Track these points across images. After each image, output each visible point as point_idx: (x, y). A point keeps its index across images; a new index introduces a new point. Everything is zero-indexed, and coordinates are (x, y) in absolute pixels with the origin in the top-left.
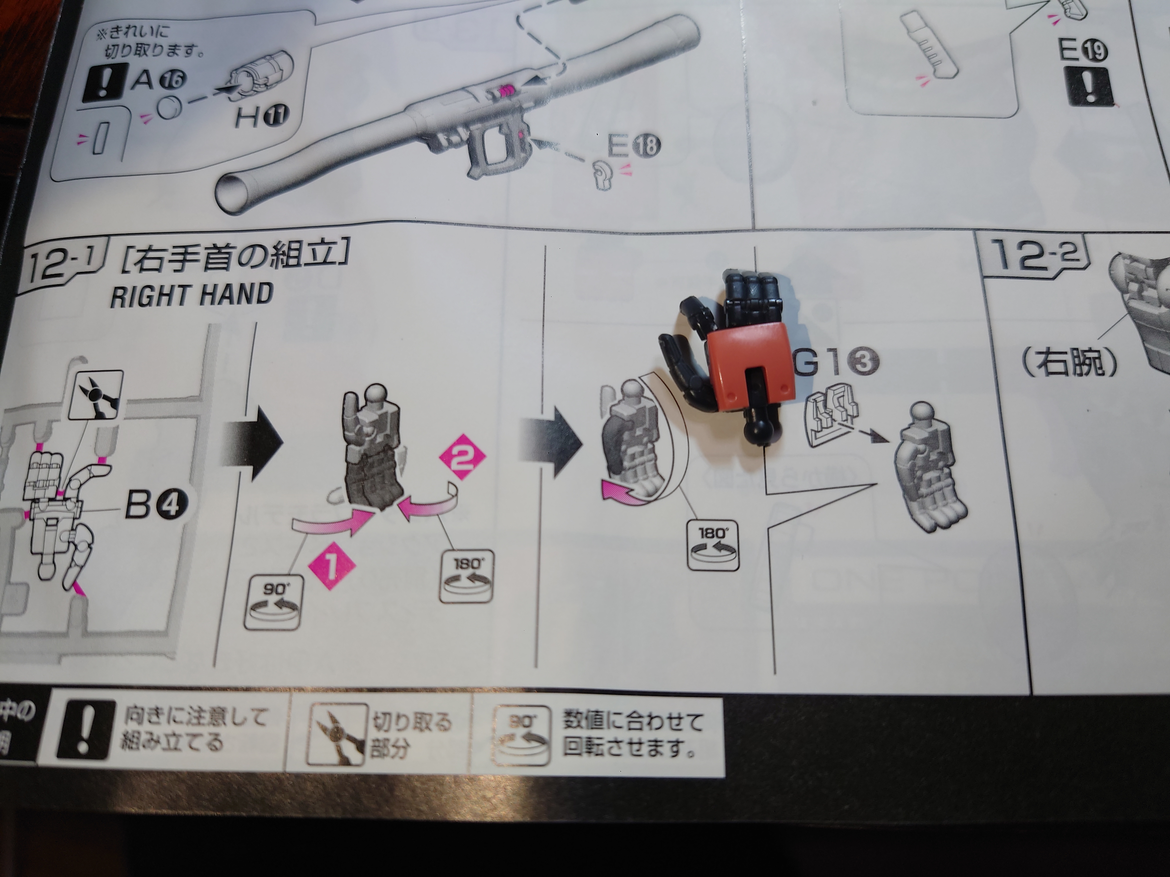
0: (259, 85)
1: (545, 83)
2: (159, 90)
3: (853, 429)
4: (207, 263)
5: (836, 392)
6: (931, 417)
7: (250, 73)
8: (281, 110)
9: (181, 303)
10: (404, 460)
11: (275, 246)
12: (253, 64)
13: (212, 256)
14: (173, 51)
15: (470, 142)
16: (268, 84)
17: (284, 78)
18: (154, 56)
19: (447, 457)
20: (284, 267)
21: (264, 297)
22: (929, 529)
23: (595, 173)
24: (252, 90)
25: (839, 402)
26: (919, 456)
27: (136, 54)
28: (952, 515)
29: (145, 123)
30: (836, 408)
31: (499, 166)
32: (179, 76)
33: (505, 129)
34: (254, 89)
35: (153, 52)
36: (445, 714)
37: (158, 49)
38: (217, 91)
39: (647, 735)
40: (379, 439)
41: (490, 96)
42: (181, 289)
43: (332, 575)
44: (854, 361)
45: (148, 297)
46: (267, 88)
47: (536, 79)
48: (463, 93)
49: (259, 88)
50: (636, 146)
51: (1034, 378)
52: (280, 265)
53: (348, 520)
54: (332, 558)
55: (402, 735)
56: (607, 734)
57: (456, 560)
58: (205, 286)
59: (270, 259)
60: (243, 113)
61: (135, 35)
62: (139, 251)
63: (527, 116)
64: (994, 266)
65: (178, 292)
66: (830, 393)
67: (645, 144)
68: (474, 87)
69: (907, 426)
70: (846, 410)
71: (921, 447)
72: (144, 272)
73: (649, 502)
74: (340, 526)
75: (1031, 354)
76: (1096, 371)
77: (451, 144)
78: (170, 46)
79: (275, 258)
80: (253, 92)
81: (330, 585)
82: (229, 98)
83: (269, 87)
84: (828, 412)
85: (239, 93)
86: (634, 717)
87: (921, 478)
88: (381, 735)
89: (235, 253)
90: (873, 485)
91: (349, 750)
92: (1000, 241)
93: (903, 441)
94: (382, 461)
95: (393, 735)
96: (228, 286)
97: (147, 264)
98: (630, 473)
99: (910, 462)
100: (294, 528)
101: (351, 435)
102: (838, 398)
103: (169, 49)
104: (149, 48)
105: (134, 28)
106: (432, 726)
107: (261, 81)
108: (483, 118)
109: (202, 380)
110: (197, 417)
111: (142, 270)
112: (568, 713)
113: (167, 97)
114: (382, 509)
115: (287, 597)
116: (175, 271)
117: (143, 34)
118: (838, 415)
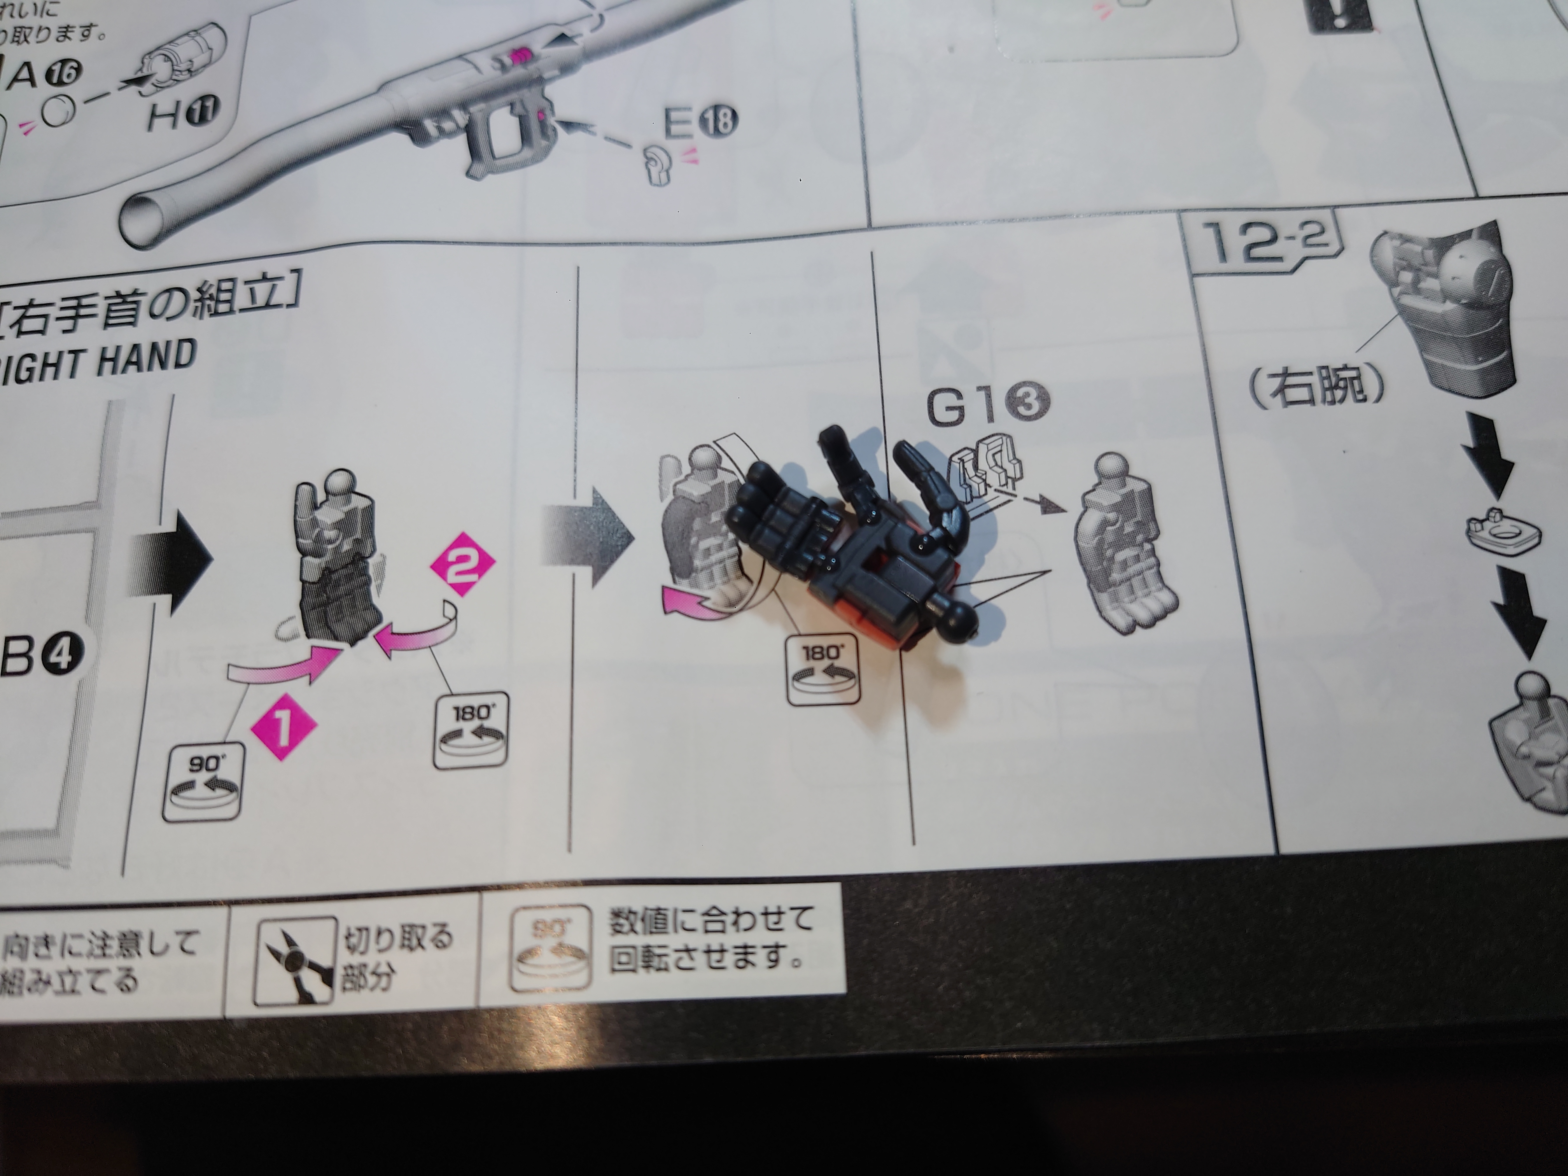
0: (180, 71)
1: (575, 43)
2: (44, 88)
3: (1015, 496)
4: (108, 317)
5: (991, 446)
6: (1124, 473)
7: (168, 57)
8: (210, 103)
9: (72, 375)
10: (381, 574)
11: (199, 288)
12: (172, 44)
13: (114, 308)
14: (64, 34)
15: (469, 130)
16: (192, 70)
17: (213, 60)
18: (38, 42)
19: (440, 566)
20: (211, 315)
21: (184, 360)
22: (1125, 629)
23: (647, 164)
24: (171, 79)
25: (995, 460)
26: (1109, 528)
27: (13, 41)
28: (1156, 608)
29: (26, 134)
30: (990, 468)
31: (511, 160)
32: (72, 67)
33: (518, 109)
34: (174, 77)
35: (37, 37)
36: (444, 925)
37: (44, 33)
38: (124, 84)
39: (732, 939)
40: (346, 547)
41: (497, 65)
42: (72, 356)
43: (284, 741)
44: (1013, 402)
45: (29, 369)
46: (191, 75)
47: (562, 38)
48: (459, 63)
49: (181, 76)
50: (703, 121)
51: (1266, 411)
52: (206, 314)
53: (305, 661)
54: (284, 716)
55: (384, 958)
56: (674, 940)
57: (457, 709)
58: (104, 349)
59: (192, 305)
60: (159, 111)
61: (12, 16)
62: (16, 308)
63: (550, 90)
64: (1207, 257)
65: (67, 359)
66: (982, 448)
67: (716, 119)
68: (475, 54)
69: (1091, 488)
70: (1005, 471)
71: (1112, 516)
72: (23, 337)
73: (731, 614)
74: (294, 670)
75: (1262, 378)
76: (1355, 397)
77: (442, 132)
78: (60, 28)
79: (199, 304)
80: (172, 81)
81: (281, 754)
82: (140, 92)
83: (193, 74)
84: (980, 475)
85: (153, 84)
86: (713, 914)
87: (1112, 559)
88: (356, 959)
89: (145, 302)
90: (1044, 573)
91: (312, 981)
92: (1215, 226)
93: (1086, 509)
94: (349, 578)
95: (372, 959)
96: (136, 347)
97: (27, 325)
98: (702, 577)
99: (1097, 538)
100: (230, 677)
101: (306, 542)
102: (994, 455)
103: (59, 32)
104: (31, 32)
105: (11, 7)
106: (426, 942)
107: (183, 67)
108: (488, 95)
109: (100, 479)
110: (93, 531)
111: (20, 333)
112: (617, 914)
113: (55, 97)
114: (353, 644)
115: (222, 774)
116: (65, 331)
117: (23, 14)
118: (993, 479)
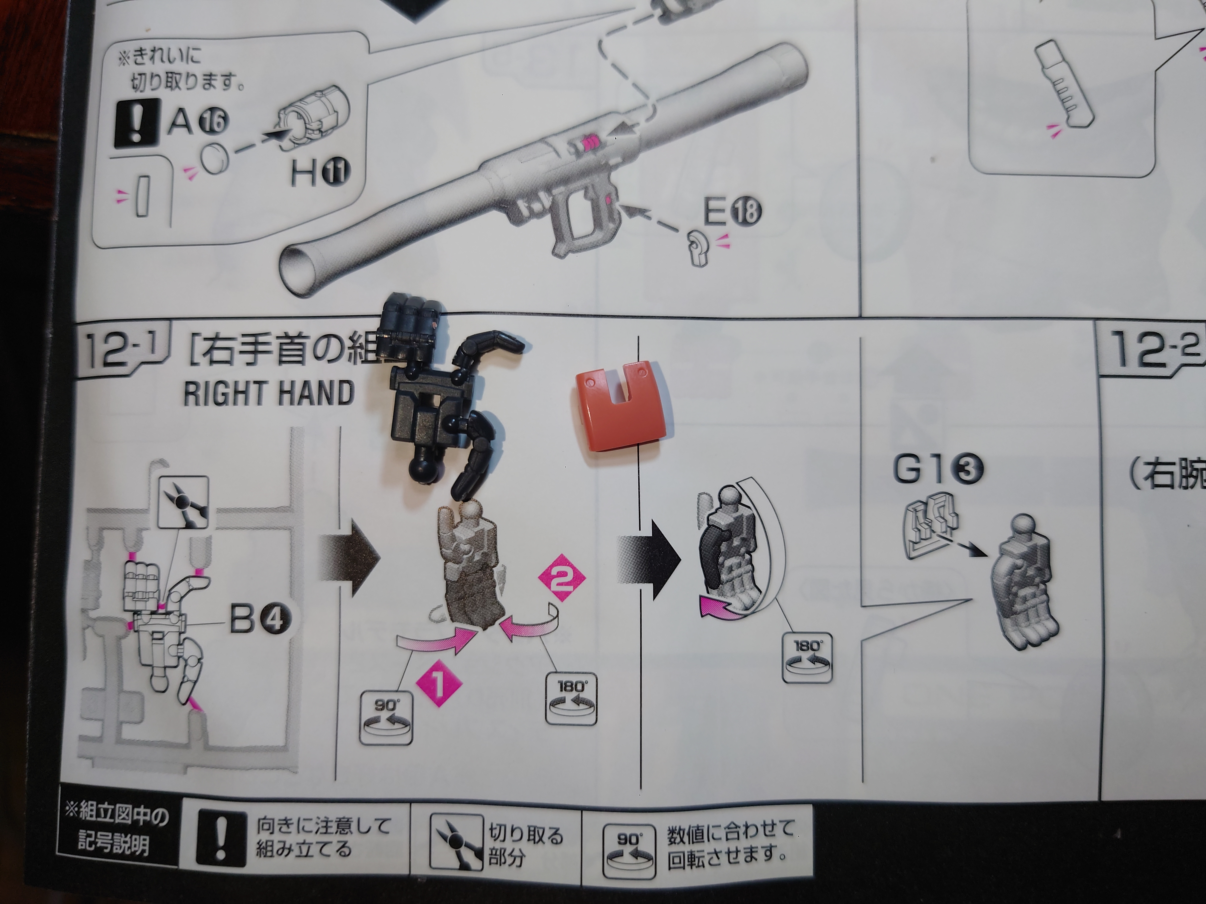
0: (313, 130)
1: (634, 132)
2: (200, 137)
3: (951, 541)
4: (281, 355)
5: (937, 501)
6: (1032, 531)
7: (301, 115)
8: (341, 165)
9: (259, 403)
10: (503, 580)
11: (350, 337)
12: (302, 102)
13: (285, 347)
14: (208, 82)
15: (553, 210)
16: (323, 130)
17: (339, 124)
18: (188, 89)
19: (546, 578)
20: (363, 362)
21: (345, 398)
22: (1020, 646)
23: (690, 246)
24: (305, 137)
25: (939, 513)
26: (1016, 571)
27: (167, 86)
28: (1043, 632)
29: (191, 178)
30: (935, 518)
31: (586, 241)
32: (220, 116)
33: (591, 193)
34: (308, 135)
35: (187, 84)
36: (558, 830)
37: (192, 80)
38: (266, 137)
39: (744, 844)
40: (477, 558)
41: (572, 150)
42: (257, 385)
43: (440, 693)
44: (959, 468)
45: (223, 394)
46: (322, 135)
47: (623, 128)
48: (541, 146)
49: (313, 134)
50: (735, 212)
51: (1139, 490)
52: (359, 361)
53: (451, 638)
54: (438, 676)
55: (517, 846)
56: (708, 847)
57: (561, 683)
58: (281, 383)
59: (347, 352)
60: (299, 167)
61: (162, 61)
62: (206, 339)
63: (616, 176)
64: (1112, 365)
65: (253, 388)
66: (931, 502)
67: (745, 210)
68: (554, 138)
69: (1006, 540)
70: (946, 521)
71: (1019, 562)
72: (215, 366)
73: (746, 616)
74: (444, 644)
75: (1140, 464)
76: (1202, 484)
77: (533, 214)
78: (205, 75)
79: (352, 351)
80: (306, 139)
81: (439, 703)
82: (280, 146)
83: (324, 134)
84: (927, 522)
85: (290, 140)
86: (732, 828)
87: (1016, 595)
88: (498, 845)
89: (309, 344)
90: (967, 601)
91: (468, 856)
92: (1120, 333)
93: (1002, 554)
94: (480, 580)
95: (508, 845)
96: (306, 384)
97: (218, 355)
98: (727, 587)
99: (1007, 578)
100: (398, 645)
101: (448, 552)
102: (939, 508)
103: (205, 79)
104: (180, 78)
105: (160, 51)
106: (545, 838)
107: (315, 126)
108: (565, 180)
109: (291, 489)
110: (290, 529)
111: (212, 362)
112: (672, 831)
113: (210, 145)
114: (485, 629)
115: (398, 713)
116: (248, 364)
117: (171, 60)
118: (938, 527)
